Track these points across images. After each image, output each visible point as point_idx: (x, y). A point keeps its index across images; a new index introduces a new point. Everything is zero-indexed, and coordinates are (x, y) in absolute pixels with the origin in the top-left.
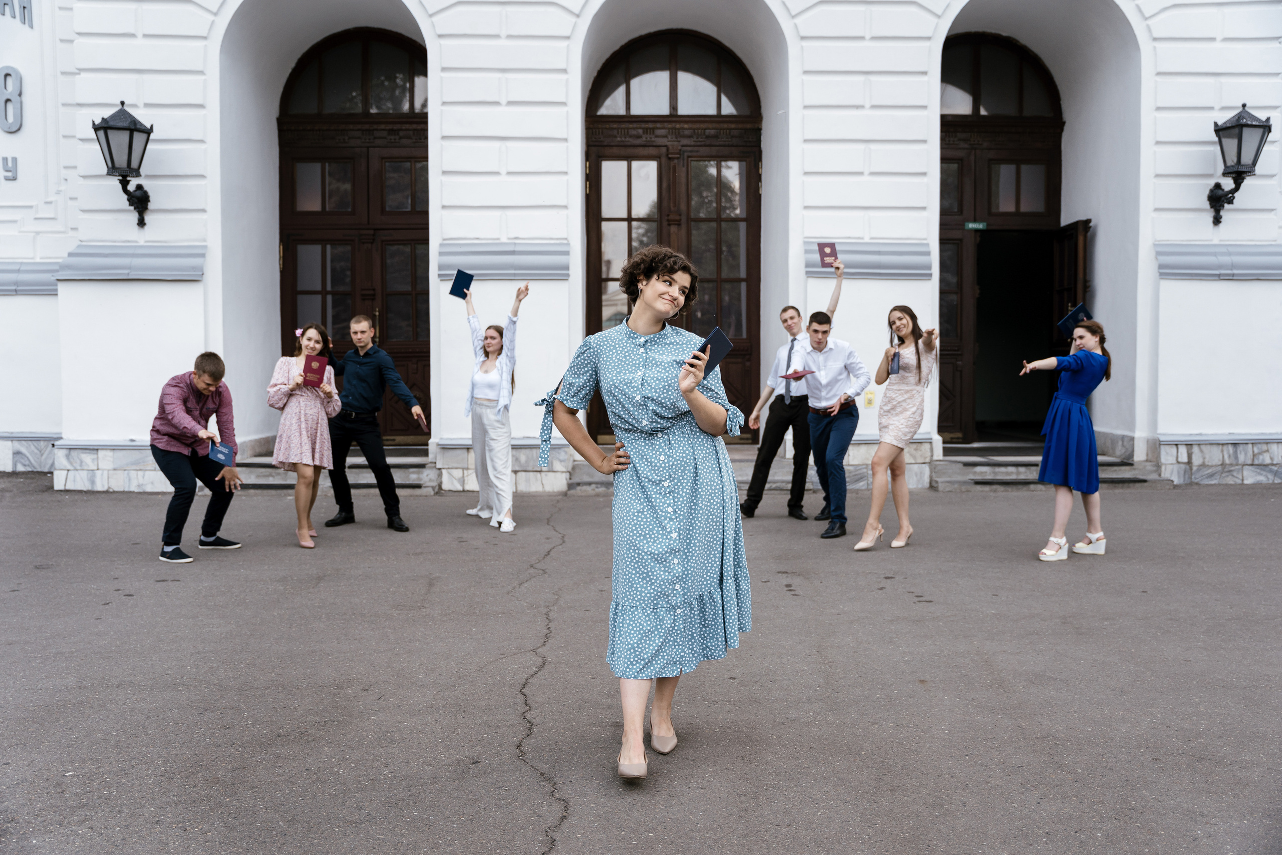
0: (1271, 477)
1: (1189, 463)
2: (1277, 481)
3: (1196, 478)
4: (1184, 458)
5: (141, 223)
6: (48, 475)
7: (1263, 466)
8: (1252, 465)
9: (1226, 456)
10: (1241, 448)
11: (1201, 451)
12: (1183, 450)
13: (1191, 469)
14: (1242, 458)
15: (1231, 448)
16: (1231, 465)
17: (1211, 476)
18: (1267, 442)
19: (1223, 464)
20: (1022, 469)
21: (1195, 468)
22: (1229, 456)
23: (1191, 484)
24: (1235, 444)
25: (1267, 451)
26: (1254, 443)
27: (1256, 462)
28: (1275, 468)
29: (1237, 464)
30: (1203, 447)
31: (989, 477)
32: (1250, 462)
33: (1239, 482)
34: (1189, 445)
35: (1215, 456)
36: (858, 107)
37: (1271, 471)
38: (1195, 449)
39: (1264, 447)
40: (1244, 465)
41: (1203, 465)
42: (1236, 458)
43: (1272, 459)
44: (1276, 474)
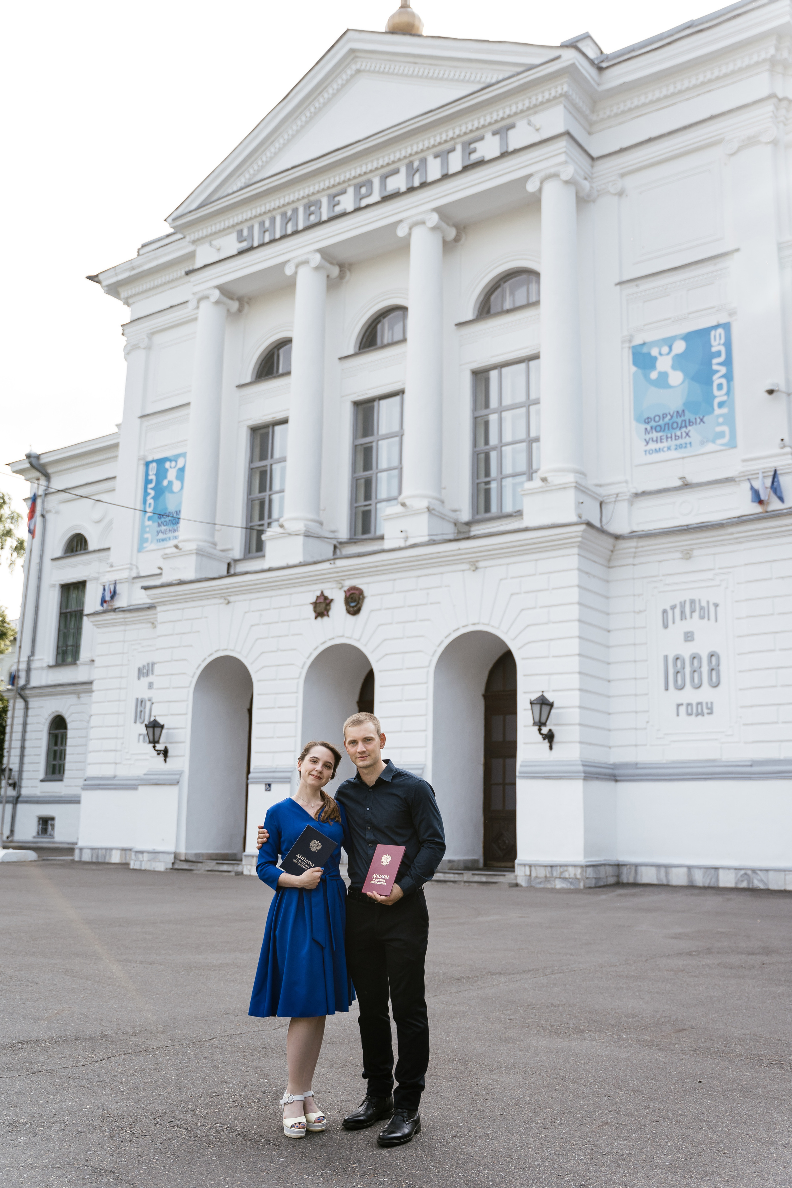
0: (569, 885)
1: (530, 876)
2: (572, 887)
3: (533, 884)
4: (528, 873)
5: (165, 761)
6: (128, 864)
7: (565, 879)
8: (560, 878)
9: (547, 873)
10: (554, 868)
11: (536, 869)
12: (527, 868)
13: (531, 878)
14: (555, 874)
15: (549, 869)
16: (550, 877)
17: (540, 883)
18: (567, 866)
19: (546, 877)
20: (456, 876)
21: (533, 878)
22: (549, 873)
23: (531, 887)
24: (552, 866)
25: (567, 871)
26: (561, 866)
27: (562, 876)
28: (571, 880)
29: (553, 877)
30: (537, 868)
31: (442, 879)
32: (558, 876)
33: (553, 886)
34: (530, 866)
35: (542, 873)
36: (400, 701)
37: (569, 882)
38: (533, 868)
39: (565, 868)
40: (556, 878)
41: (537, 877)
42: (552, 873)
43: (569, 875)
44: (571, 883)
